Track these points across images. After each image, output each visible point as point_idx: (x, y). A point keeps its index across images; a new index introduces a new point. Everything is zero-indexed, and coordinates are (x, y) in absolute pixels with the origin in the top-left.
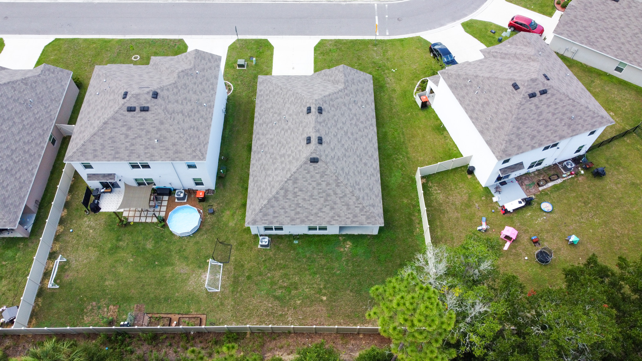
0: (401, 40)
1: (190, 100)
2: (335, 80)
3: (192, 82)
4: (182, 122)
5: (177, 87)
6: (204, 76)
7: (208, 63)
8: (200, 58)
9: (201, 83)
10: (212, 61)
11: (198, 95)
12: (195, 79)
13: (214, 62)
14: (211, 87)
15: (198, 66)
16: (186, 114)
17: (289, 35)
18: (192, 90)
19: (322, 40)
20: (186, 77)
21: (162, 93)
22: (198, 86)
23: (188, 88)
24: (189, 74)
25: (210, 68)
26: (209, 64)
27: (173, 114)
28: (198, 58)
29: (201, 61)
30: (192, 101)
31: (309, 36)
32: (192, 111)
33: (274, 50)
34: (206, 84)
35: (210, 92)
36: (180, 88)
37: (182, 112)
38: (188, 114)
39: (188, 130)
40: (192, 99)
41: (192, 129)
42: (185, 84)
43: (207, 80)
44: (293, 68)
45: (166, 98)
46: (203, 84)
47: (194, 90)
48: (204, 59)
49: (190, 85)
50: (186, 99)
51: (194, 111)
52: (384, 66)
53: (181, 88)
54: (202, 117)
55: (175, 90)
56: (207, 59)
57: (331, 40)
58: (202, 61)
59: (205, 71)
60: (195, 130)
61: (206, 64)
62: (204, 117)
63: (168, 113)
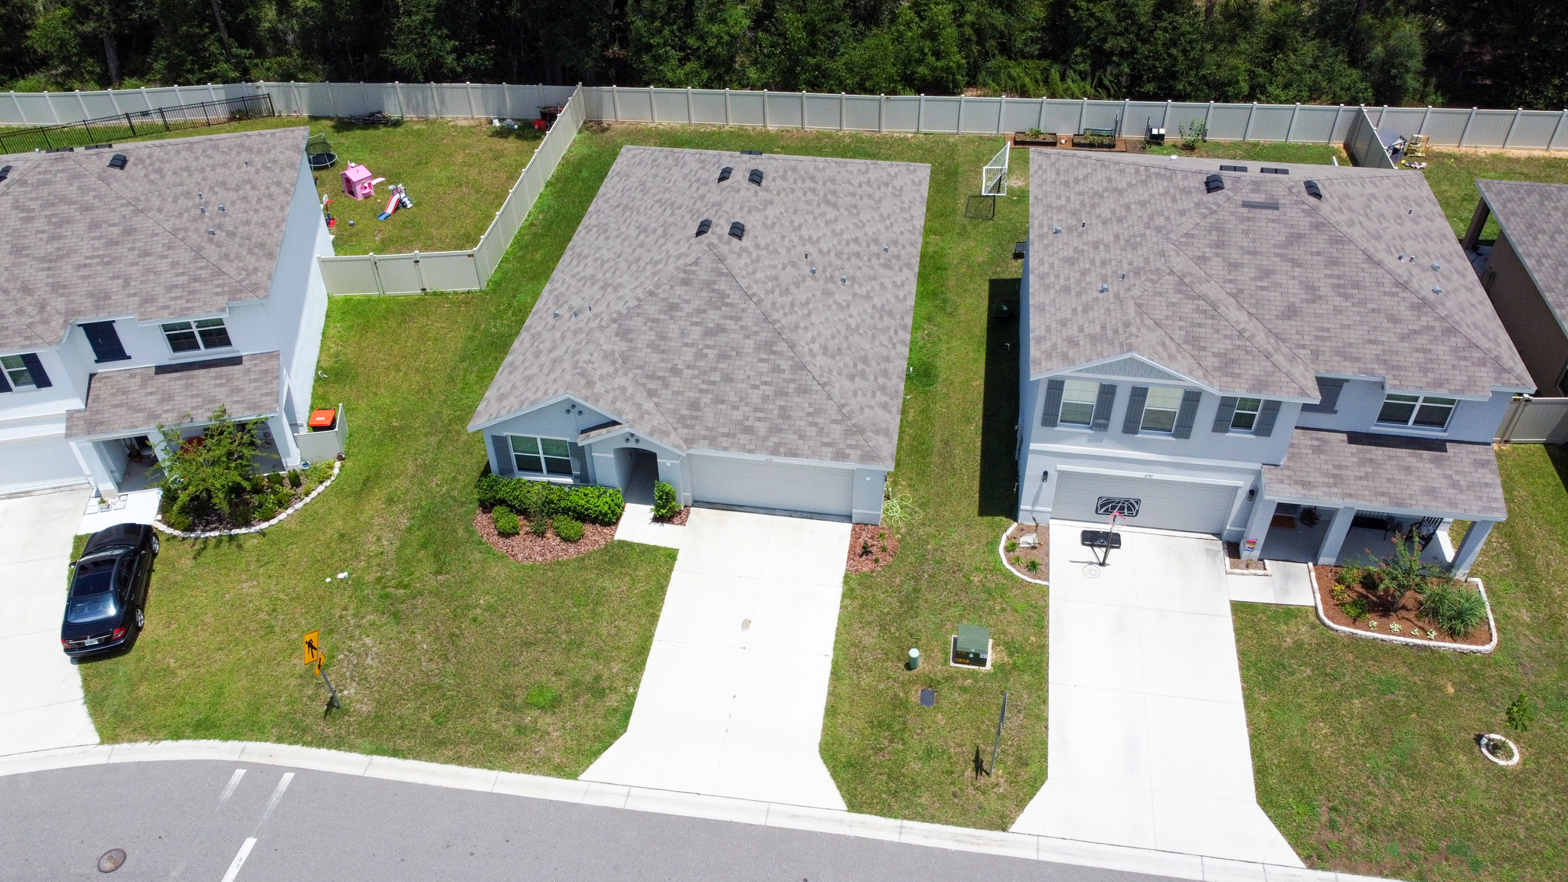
0: (204, 728)
1: (1104, 223)
2: (616, 371)
3: (1114, 263)
4: (1113, 176)
5: (1158, 230)
6: (1079, 294)
7: (1076, 333)
8: (1110, 333)
9: (1083, 274)
10: (1062, 346)
11: (1087, 243)
12: (1109, 273)
13: (1054, 347)
14: (1052, 278)
15: (1108, 310)
16: (1106, 194)
17: (729, 825)
18: (1107, 246)
19: (574, 776)
20: (1139, 262)
21: (1196, 200)
22: (1092, 262)
23: (1122, 242)
24: (1131, 275)
25: (1064, 323)
26: (1072, 331)
27: (1144, 178)
28: (1116, 332)
29: (1103, 328)
30: (1100, 224)
31: (633, 805)
32: (1093, 207)
33: (816, 736)
34: (1068, 279)
35: (1052, 266)
36: (1148, 232)
37: (1120, 192)
38: (1101, 196)
39: (1090, 171)
40: (1100, 229)
41: (1081, 177)
42: (1134, 248)
43: (1066, 289)
44: (746, 624)
45: (1178, 197)
46: (1078, 275)
47: (1102, 248)
48: (1093, 338)
49: (1118, 252)
50: (1120, 220)
51: (1088, 209)
52: (364, 601)
53: (1143, 236)
54: (1059, 209)
55: (1160, 221)
56: (1081, 343)
57: (532, 766)
58: (1098, 329)
59: (1080, 309)
60: (1071, 180)
61: (1081, 329)
62: (1054, 211)
63: (1158, 175)
